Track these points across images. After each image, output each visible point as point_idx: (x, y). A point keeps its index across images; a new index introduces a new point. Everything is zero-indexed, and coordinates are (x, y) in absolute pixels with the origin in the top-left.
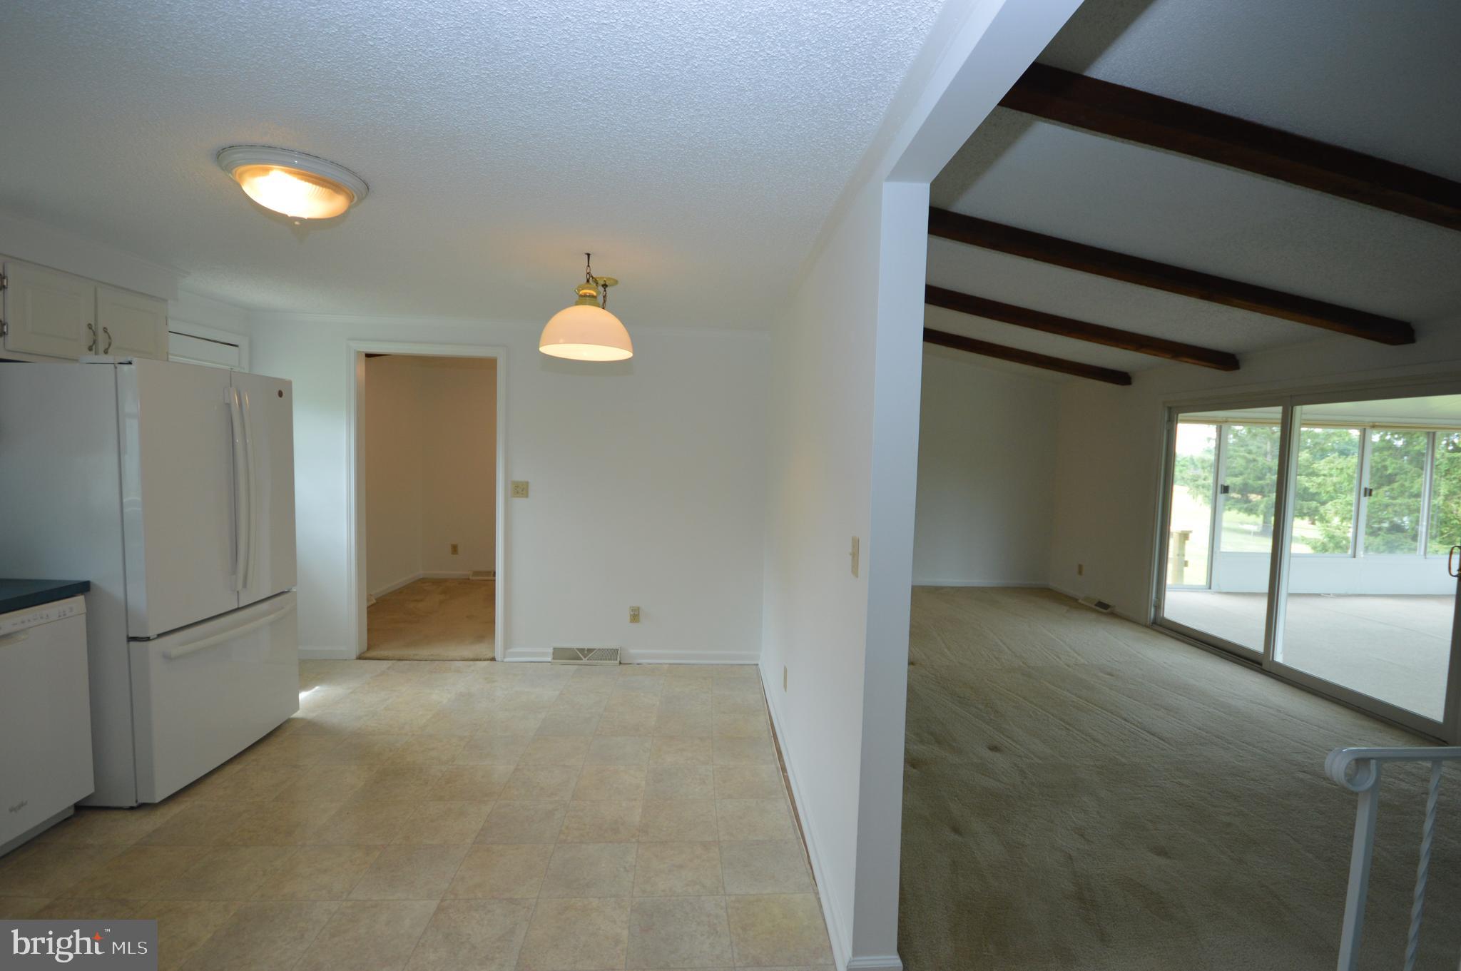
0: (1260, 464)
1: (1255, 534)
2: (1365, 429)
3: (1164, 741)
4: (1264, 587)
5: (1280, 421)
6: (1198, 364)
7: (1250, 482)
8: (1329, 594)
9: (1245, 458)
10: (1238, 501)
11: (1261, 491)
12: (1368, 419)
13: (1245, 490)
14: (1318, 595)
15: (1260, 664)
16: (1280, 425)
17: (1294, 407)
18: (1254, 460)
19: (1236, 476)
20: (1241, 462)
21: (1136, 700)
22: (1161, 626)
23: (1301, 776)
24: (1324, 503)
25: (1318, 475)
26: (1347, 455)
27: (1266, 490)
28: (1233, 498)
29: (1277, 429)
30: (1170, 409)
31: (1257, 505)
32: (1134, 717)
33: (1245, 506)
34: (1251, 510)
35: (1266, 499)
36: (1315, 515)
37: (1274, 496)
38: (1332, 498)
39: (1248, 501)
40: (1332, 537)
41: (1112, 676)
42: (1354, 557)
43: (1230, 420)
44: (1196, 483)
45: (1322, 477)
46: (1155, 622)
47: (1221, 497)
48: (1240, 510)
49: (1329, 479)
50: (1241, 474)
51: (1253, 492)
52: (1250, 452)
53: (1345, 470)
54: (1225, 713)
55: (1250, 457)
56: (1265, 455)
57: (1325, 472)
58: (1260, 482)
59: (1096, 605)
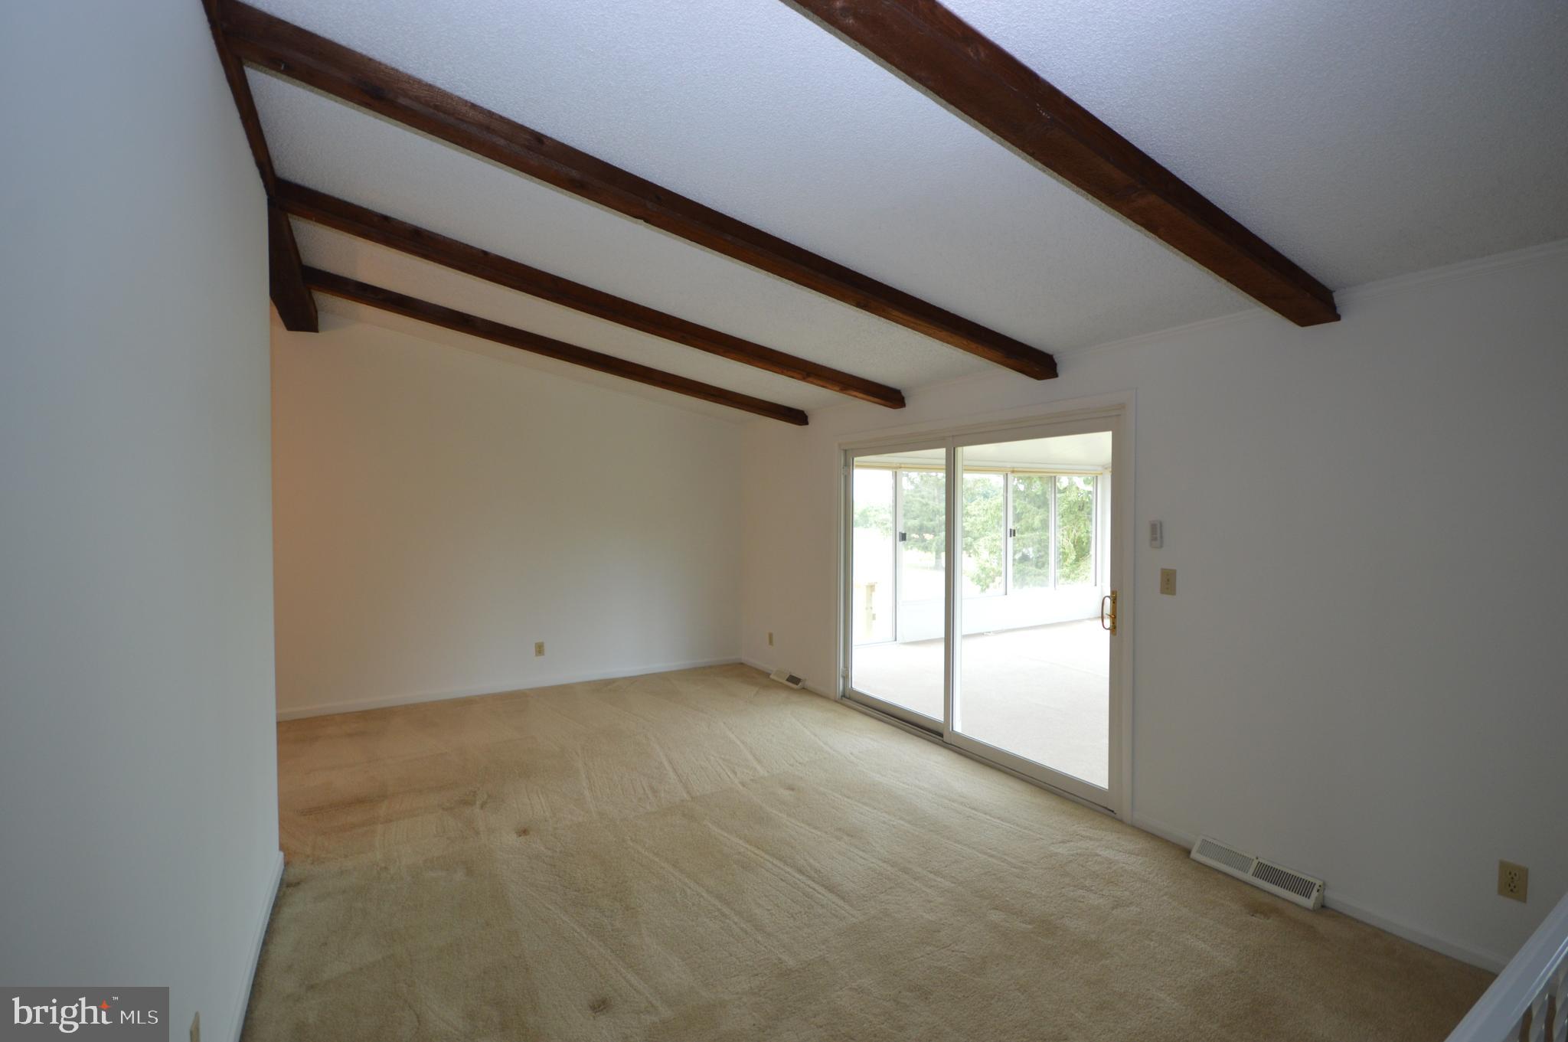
0: (931, 507)
1: (931, 568)
2: (1007, 474)
3: (843, 898)
4: (941, 632)
5: (944, 467)
6: (870, 401)
7: (925, 523)
8: (989, 632)
9: (920, 502)
10: (917, 541)
11: (933, 532)
12: (1009, 465)
13: (921, 529)
14: (982, 634)
15: (941, 735)
16: (944, 471)
17: (959, 450)
18: (927, 504)
19: (915, 518)
20: (917, 505)
21: (816, 828)
22: (849, 698)
23: (995, 916)
24: (975, 539)
25: (971, 516)
26: (988, 498)
27: (937, 530)
28: (914, 538)
29: (942, 475)
30: (845, 451)
31: (931, 543)
32: (811, 861)
33: (922, 545)
34: (926, 549)
35: (937, 537)
36: (970, 549)
37: (943, 534)
38: (981, 536)
39: (924, 540)
40: (984, 569)
41: (793, 789)
42: (1006, 594)
43: (903, 466)
44: (885, 526)
45: (974, 517)
46: (844, 696)
47: (900, 544)
48: (919, 548)
49: (978, 519)
50: (918, 516)
51: (927, 532)
52: (923, 497)
53: (989, 511)
54: (909, 822)
55: (924, 501)
56: (934, 499)
57: (976, 513)
58: (932, 523)
59: (787, 680)
